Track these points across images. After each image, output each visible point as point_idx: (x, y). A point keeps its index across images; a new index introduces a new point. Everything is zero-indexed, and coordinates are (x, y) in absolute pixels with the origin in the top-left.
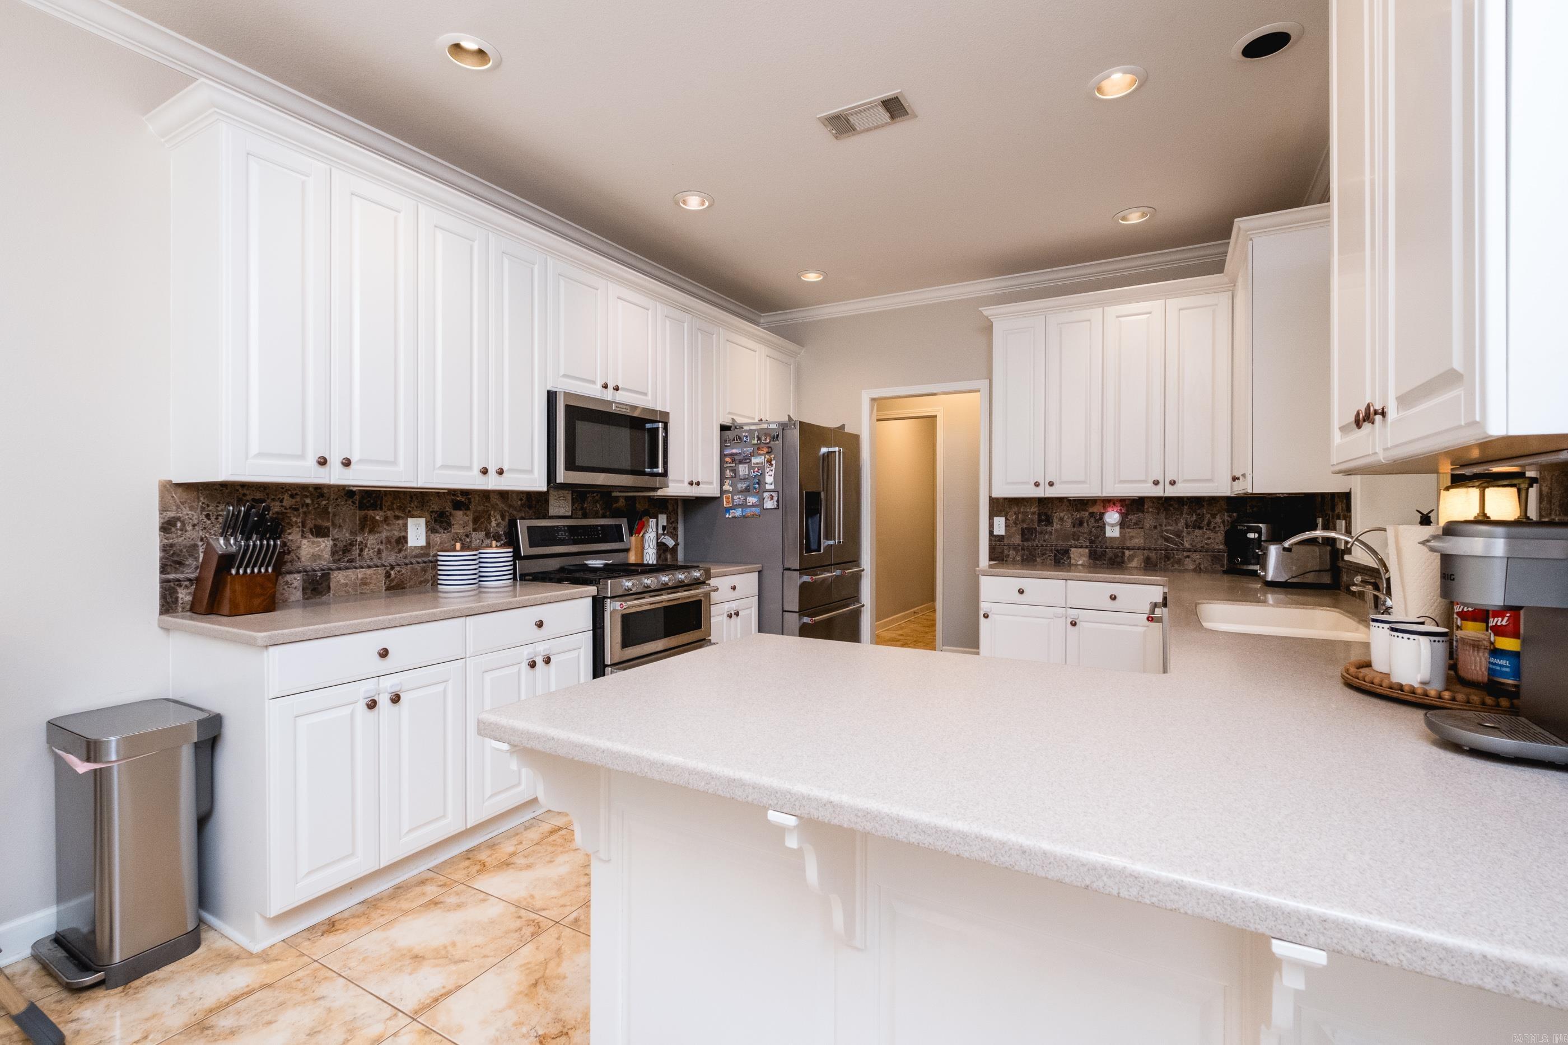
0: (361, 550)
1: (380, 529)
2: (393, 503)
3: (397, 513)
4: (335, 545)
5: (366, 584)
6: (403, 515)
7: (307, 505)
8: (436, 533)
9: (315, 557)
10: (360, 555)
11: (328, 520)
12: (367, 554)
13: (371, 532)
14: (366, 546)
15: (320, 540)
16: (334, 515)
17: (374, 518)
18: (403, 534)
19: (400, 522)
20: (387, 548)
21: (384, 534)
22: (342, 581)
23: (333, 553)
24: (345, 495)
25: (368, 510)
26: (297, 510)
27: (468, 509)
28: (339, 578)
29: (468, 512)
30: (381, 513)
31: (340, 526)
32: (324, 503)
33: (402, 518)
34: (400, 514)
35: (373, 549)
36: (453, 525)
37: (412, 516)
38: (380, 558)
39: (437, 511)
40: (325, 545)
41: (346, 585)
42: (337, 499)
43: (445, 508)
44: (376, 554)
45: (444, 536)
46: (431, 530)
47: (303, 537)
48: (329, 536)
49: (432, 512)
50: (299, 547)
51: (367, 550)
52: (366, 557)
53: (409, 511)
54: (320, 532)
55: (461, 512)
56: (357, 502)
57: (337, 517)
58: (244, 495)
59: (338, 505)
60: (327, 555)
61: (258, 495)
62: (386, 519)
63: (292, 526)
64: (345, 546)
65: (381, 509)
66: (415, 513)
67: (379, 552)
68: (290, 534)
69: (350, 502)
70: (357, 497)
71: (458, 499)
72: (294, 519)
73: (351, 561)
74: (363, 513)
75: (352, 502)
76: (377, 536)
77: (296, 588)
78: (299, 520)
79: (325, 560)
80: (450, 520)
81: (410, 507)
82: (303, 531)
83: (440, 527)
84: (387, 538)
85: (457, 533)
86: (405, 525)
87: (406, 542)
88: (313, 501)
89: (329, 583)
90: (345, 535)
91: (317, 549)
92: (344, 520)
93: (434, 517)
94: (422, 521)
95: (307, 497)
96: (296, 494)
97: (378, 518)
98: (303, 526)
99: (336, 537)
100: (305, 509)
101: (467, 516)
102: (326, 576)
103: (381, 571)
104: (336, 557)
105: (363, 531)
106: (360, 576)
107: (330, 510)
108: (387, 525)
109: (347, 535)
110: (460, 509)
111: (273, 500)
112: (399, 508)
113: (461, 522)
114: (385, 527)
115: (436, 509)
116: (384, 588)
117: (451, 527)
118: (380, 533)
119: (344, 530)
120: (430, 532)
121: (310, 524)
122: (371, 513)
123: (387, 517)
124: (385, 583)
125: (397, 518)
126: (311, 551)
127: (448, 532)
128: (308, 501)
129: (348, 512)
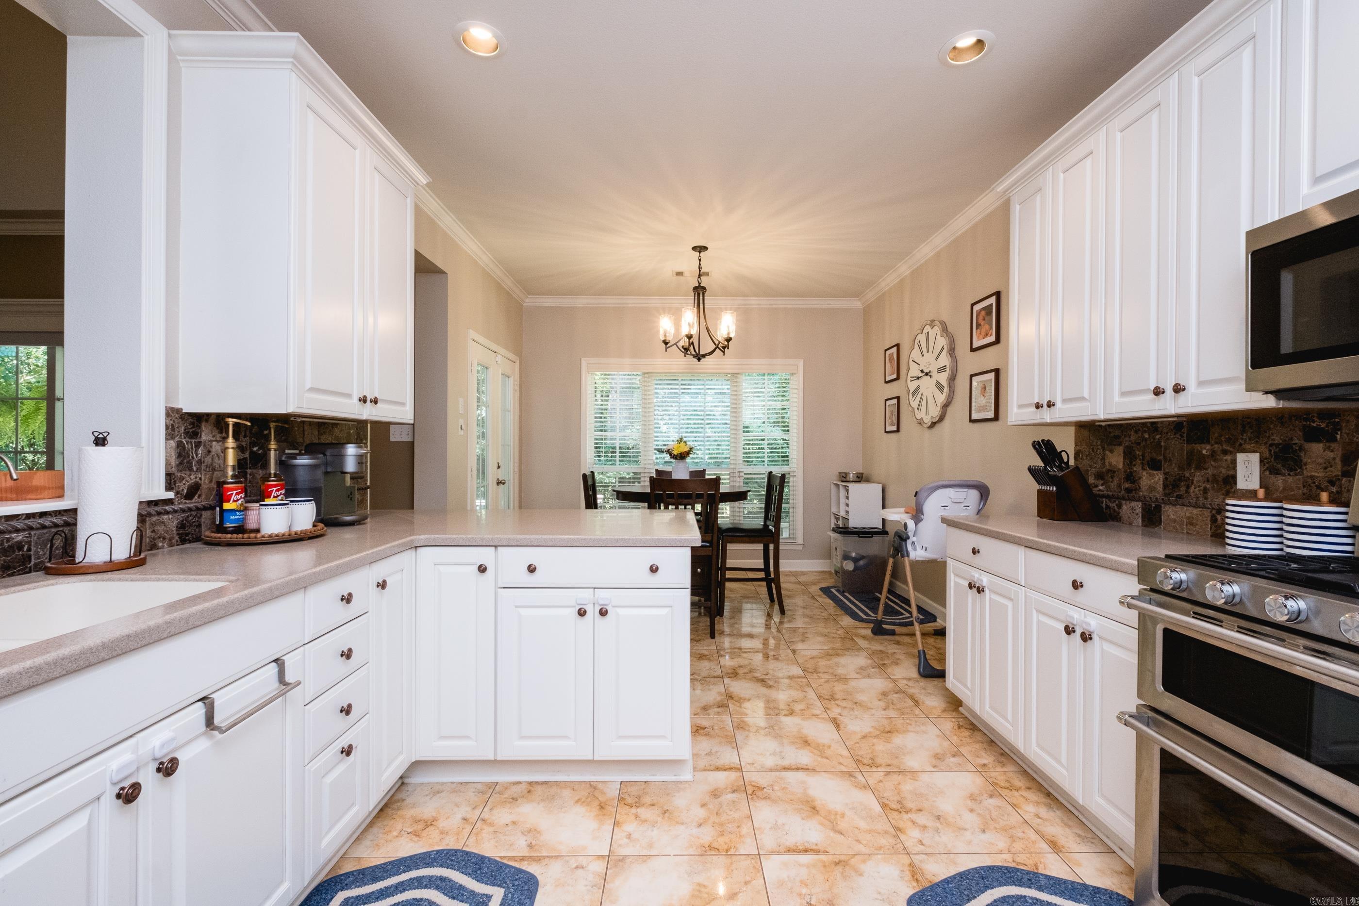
0: (1188, 487)
1: (1206, 466)
2: (1221, 436)
3: (1225, 447)
4: (1166, 479)
5: (1192, 524)
6: (1231, 449)
7: (1146, 439)
8: (1277, 474)
9: (1152, 489)
10: (1187, 492)
11: (1161, 455)
12: (1194, 492)
13: (1199, 468)
14: (1192, 483)
15: (1155, 472)
16: (1166, 449)
17: (1200, 452)
18: (1231, 473)
19: (1228, 457)
20: (1213, 488)
21: (1210, 471)
22: (1172, 517)
23: (1165, 486)
24: (1174, 428)
25: (1196, 444)
26: (1139, 444)
27: (1335, 440)
28: (1170, 512)
29: (1333, 445)
30: (1208, 447)
31: (1170, 460)
32: (1158, 437)
33: (1231, 453)
34: (1228, 448)
35: (1199, 486)
36: (1306, 464)
37: (1244, 451)
38: (1206, 498)
39: (1280, 444)
40: (1159, 477)
41: (1175, 521)
42: (1167, 433)
43: (1292, 439)
44: (1201, 492)
45: (1290, 479)
46: (1268, 468)
47: (1143, 469)
48: (1160, 469)
49: (1271, 445)
50: (1140, 478)
51: (1193, 487)
52: (1192, 494)
53: (1241, 445)
54: (1155, 465)
55: (1320, 446)
56: (1185, 435)
57: (1168, 451)
58: (1110, 433)
59: (1168, 439)
60: (1160, 488)
61: (1117, 433)
62: (1213, 454)
63: (1136, 459)
64: (1174, 481)
65: (1208, 442)
66: (1248, 447)
67: (1205, 491)
68: (1134, 465)
69: (1178, 436)
70: (1185, 430)
71: (1315, 425)
72: (1138, 453)
73: (1179, 497)
74: (1190, 446)
75: (1180, 435)
76: (1203, 472)
77: (1137, 514)
78: (1140, 454)
79: (1159, 493)
80: (1299, 456)
81: (1242, 439)
82: (1142, 463)
83: (1283, 466)
84: (1214, 475)
85: (1312, 477)
86: (1234, 462)
87: (1235, 483)
88: (1149, 435)
89: (1161, 516)
90: (1174, 469)
91: (1153, 481)
92: (1173, 454)
93: (1274, 452)
94: (1255, 458)
95: (1145, 432)
96: (1139, 430)
97: (1204, 452)
98: (1143, 459)
99: (1167, 470)
100: (1144, 443)
101: (1332, 451)
102: (1158, 508)
103: (1207, 513)
104: (1167, 491)
105: (1190, 466)
106: (1188, 514)
107: (1162, 444)
108: (1215, 460)
109: (1176, 469)
110: (1318, 441)
111: (1125, 436)
112: (1228, 441)
113: (1320, 460)
114: (1213, 463)
115: (1277, 439)
116: (1210, 534)
117: (1301, 468)
118: (1206, 469)
119: (1174, 465)
120: (1267, 473)
121: (1147, 458)
122: (1198, 447)
123: (1214, 451)
124: (1211, 528)
125: (1225, 452)
126: (1149, 482)
127: (1296, 475)
128: (1146, 436)
129: (1177, 447)
